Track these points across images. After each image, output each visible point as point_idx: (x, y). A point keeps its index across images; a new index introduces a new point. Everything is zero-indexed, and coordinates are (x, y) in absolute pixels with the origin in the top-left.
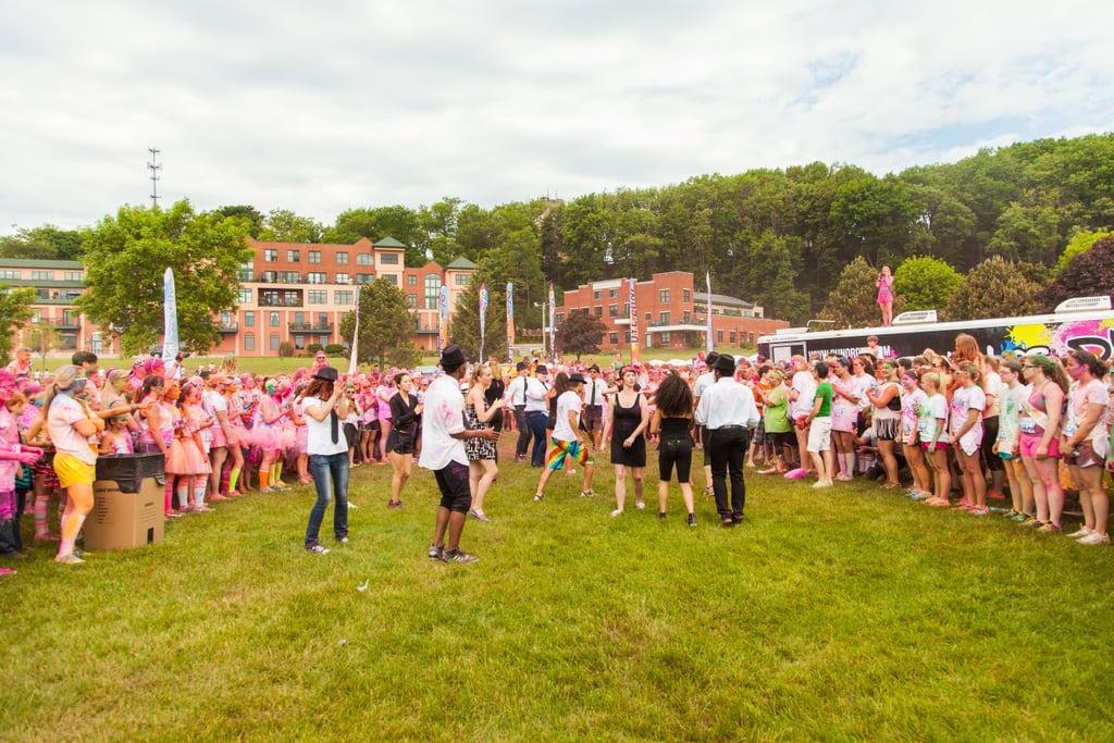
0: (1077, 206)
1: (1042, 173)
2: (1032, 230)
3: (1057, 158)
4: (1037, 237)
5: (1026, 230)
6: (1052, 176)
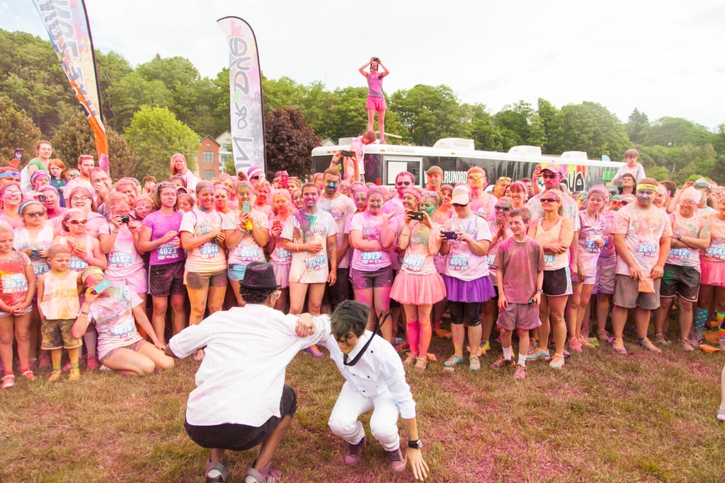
0: (59, 88)
1: (33, 57)
2: (30, 98)
3: (42, 50)
4: (34, 104)
5: (26, 96)
6: (39, 62)
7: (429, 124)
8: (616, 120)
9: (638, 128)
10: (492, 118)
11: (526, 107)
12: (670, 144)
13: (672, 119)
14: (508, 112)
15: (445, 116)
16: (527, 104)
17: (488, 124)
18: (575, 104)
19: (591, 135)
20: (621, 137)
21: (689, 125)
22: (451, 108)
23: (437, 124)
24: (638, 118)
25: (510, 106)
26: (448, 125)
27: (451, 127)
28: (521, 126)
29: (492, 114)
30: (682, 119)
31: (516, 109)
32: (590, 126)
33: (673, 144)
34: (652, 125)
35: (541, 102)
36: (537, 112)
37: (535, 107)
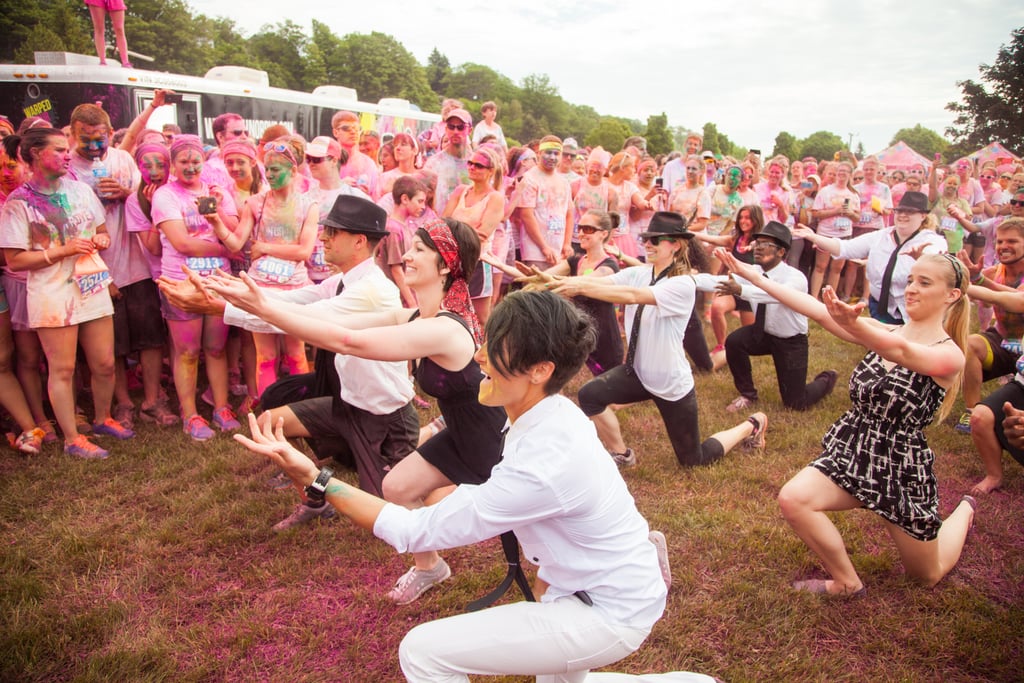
7: (145, 43)
8: (413, 60)
9: (440, 75)
10: (245, 43)
11: (295, 30)
12: (475, 97)
13: (475, 66)
14: (270, 36)
15: (171, 32)
16: (297, 27)
17: (240, 50)
18: (362, 34)
19: (385, 79)
20: (422, 83)
21: (494, 75)
22: (179, 19)
23: (160, 45)
24: (439, 61)
25: (272, 27)
26: (177, 49)
27: (184, 52)
28: (291, 58)
29: (246, 36)
30: (486, 67)
31: (281, 32)
32: (385, 67)
33: (478, 98)
34: (455, 72)
35: (317, 26)
36: (313, 39)
37: (308, 32)
